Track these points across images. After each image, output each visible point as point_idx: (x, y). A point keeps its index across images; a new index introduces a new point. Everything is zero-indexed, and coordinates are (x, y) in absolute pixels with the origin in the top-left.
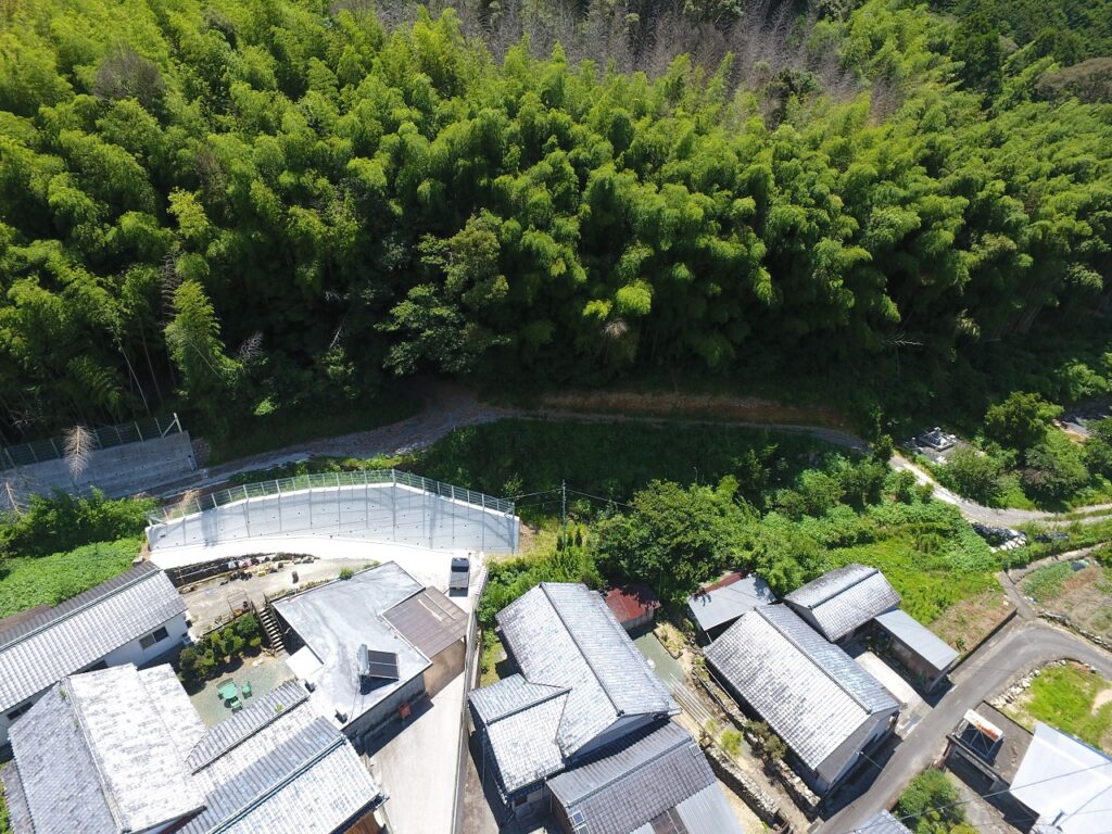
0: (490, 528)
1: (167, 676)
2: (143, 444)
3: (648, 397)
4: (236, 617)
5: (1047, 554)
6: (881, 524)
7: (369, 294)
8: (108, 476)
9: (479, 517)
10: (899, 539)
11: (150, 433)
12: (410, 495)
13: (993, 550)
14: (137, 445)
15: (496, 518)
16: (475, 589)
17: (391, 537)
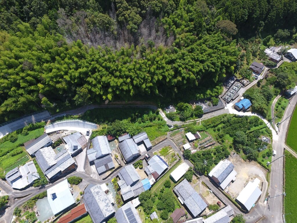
1: (51, 148)
3: (120, 102)
4: (58, 139)
5: (177, 129)
6: (154, 124)
8: (37, 118)
9: (90, 124)
10: (156, 126)
12: (80, 122)
13: (169, 128)
14: (41, 113)
15: (93, 125)
16: (90, 135)
17: (79, 127)
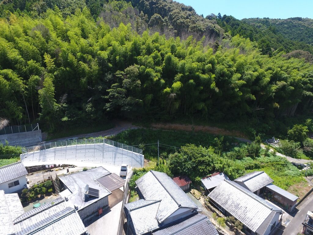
0: (134, 159)
1: (15, 196)
2: (26, 132)
3: (184, 126)
4: (45, 181)
6: (262, 162)
7: (100, 87)
8: (13, 142)
9: (131, 155)
10: (268, 167)
11: (29, 129)
12: (109, 147)
13: (300, 171)
14: (24, 133)
15: (136, 155)
16: (128, 177)
17: (102, 161)
